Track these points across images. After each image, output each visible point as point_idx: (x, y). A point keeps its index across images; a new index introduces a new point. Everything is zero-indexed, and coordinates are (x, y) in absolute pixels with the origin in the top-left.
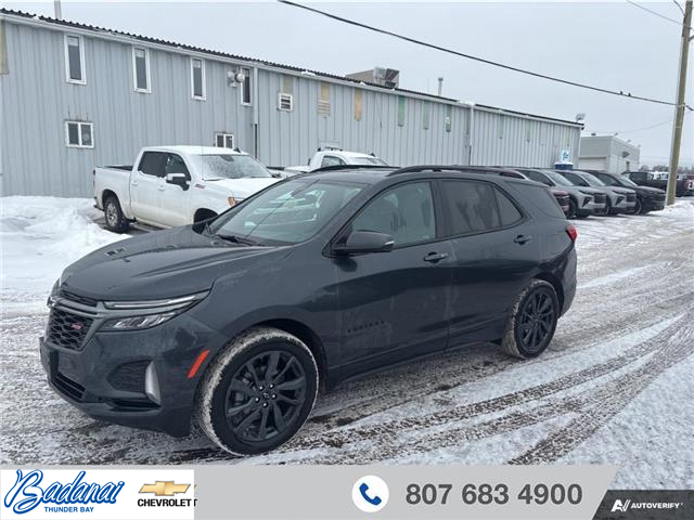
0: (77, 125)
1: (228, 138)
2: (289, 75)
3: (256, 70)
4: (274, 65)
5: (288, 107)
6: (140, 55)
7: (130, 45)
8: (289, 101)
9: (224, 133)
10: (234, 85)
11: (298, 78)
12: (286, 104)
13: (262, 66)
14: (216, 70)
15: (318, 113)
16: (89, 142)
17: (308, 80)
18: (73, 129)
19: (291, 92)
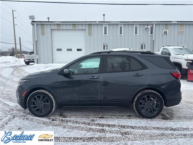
0: (105, 45)
1: (145, 45)
2: (167, 24)
3: (154, 25)
4: (161, 22)
5: (167, 34)
6: (121, 26)
7: (118, 24)
8: (167, 32)
9: (144, 44)
10: (147, 30)
11: (171, 24)
12: (166, 33)
13: (157, 23)
14: (142, 27)
15: (178, 34)
16: (107, 49)
17: (174, 24)
18: (104, 46)
19: (168, 29)
